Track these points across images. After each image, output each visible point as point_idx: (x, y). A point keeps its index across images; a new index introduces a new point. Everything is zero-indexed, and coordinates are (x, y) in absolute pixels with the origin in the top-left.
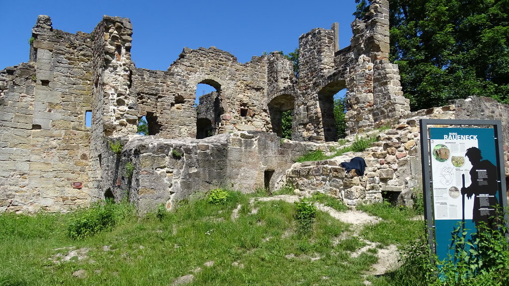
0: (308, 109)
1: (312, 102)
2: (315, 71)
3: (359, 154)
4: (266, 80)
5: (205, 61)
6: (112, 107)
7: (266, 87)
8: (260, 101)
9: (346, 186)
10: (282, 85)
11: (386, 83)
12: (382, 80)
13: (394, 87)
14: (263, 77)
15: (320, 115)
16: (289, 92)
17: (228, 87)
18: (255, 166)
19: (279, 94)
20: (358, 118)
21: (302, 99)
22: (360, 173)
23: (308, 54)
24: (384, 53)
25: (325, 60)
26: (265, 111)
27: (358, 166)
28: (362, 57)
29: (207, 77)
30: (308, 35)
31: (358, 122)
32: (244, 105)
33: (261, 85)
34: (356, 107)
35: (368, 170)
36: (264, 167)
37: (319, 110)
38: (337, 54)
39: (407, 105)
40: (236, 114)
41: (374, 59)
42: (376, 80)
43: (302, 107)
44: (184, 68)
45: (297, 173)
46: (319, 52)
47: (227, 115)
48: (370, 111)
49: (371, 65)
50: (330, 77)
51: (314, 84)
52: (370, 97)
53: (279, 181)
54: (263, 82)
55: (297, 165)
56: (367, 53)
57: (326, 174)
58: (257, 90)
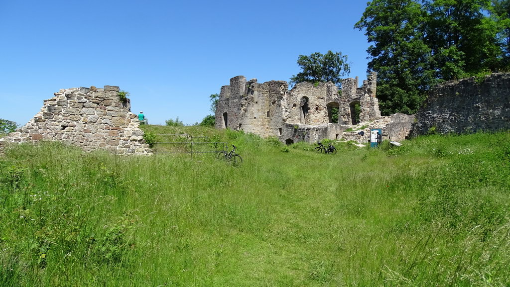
0: (345, 110)
1: (347, 107)
2: (348, 95)
3: (362, 130)
4: (326, 94)
5: (303, 88)
6: (284, 113)
7: (326, 97)
8: (323, 103)
9: (359, 138)
10: (334, 97)
11: (373, 106)
12: (372, 104)
13: (376, 107)
14: (325, 93)
15: (350, 113)
16: (337, 101)
17: (311, 99)
18: (334, 133)
19: (332, 101)
20: (364, 116)
21: (342, 105)
22: (362, 135)
23: (346, 88)
24: (374, 94)
25: (353, 92)
26: (325, 108)
27: (362, 134)
28: (366, 94)
29: (304, 95)
30: (346, 80)
31: (363, 118)
32: (317, 106)
33: (324, 96)
34: (363, 112)
35: (365, 135)
36: (336, 133)
37: (350, 111)
38: (357, 89)
39: (380, 113)
40: (314, 110)
41: (370, 96)
42: (370, 104)
43: (342, 109)
44: (296, 92)
45: (345, 135)
46: (350, 88)
47: (311, 110)
48: (368, 114)
49: (369, 98)
50: (354, 99)
51: (348, 100)
52: (368, 109)
53: (340, 137)
54: (325, 95)
55: (345, 133)
56: (368, 93)
57: (354, 135)
58: (322, 99)
